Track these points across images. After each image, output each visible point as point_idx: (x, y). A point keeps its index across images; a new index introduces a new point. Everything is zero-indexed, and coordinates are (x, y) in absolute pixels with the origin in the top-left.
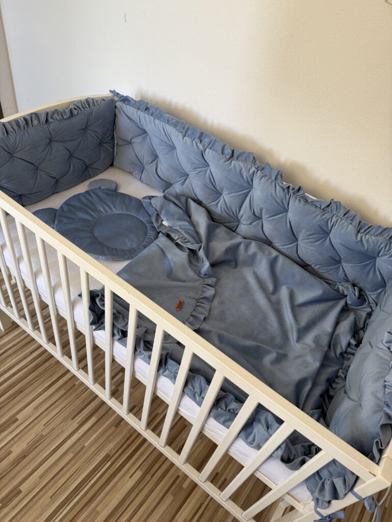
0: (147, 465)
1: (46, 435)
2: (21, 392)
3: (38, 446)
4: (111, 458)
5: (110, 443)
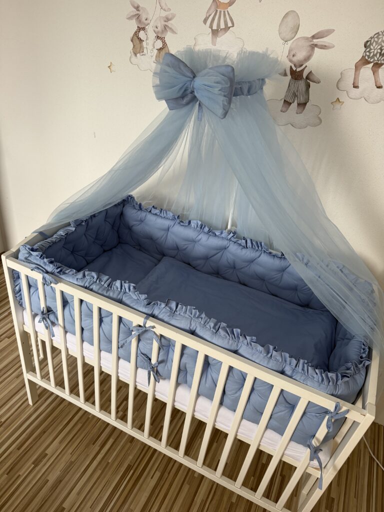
0: (162, 466)
1: (75, 461)
2: (45, 432)
3: (70, 471)
4: (133, 467)
5: (129, 456)
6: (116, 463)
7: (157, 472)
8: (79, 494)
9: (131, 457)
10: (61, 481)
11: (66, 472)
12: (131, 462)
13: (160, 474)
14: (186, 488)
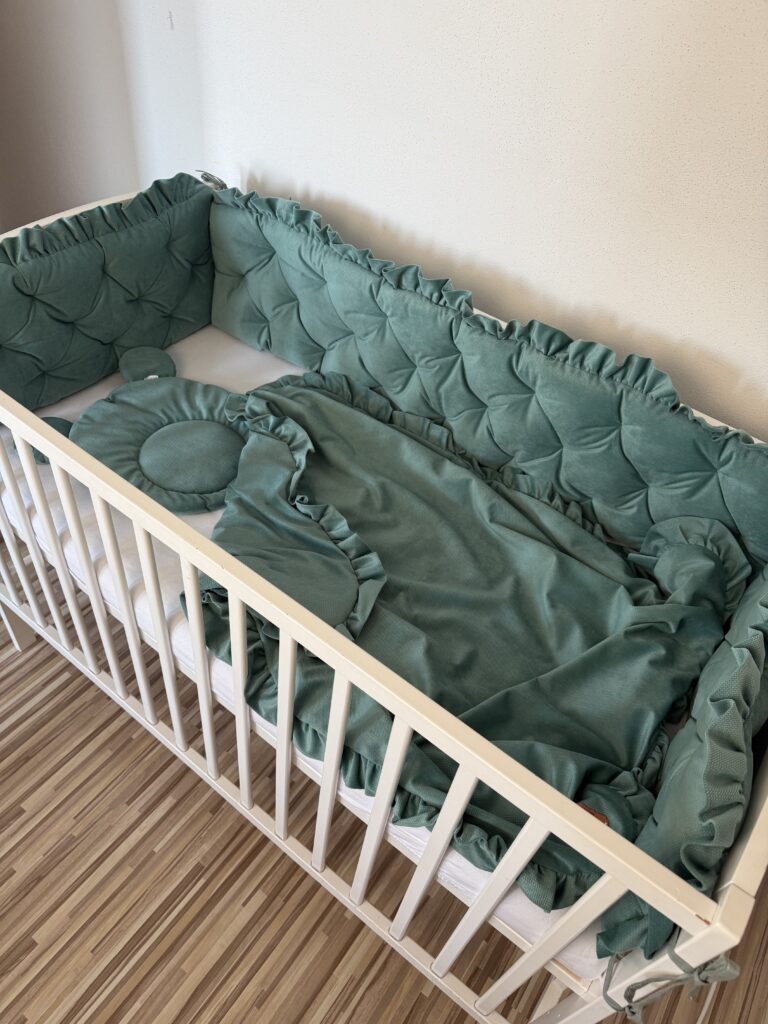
0: (275, 879)
2: (29, 758)
3: (65, 857)
4: (206, 871)
5: (202, 843)
6: (171, 856)
7: (259, 891)
8: (73, 914)
9: (206, 847)
10: (40, 879)
11: (56, 858)
12: (204, 858)
13: (266, 897)
14: (319, 941)
